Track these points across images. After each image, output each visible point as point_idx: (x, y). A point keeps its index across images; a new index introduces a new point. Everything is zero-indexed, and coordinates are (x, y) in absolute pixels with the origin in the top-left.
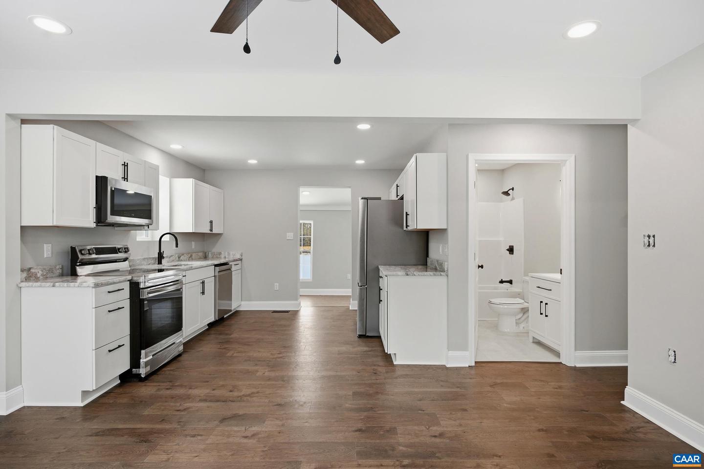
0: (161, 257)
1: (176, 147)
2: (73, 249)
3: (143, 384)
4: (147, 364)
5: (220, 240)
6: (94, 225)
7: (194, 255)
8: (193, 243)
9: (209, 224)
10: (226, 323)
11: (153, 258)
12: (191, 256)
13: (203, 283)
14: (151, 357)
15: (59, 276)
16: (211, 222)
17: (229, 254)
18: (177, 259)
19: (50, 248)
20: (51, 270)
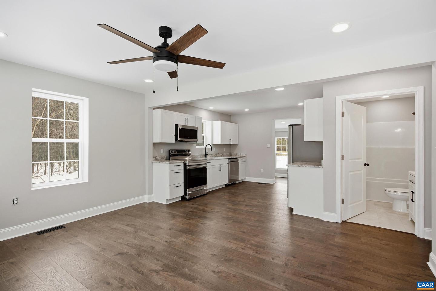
0: (206, 155)
1: (211, 108)
2: (169, 150)
3: (187, 201)
4: (189, 194)
5: (237, 147)
6: (174, 142)
7: (224, 154)
8: (224, 149)
9: (229, 140)
10: (236, 185)
11: (203, 155)
12: (223, 155)
13: (220, 166)
14: (191, 192)
15: (165, 160)
16: (230, 139)
17: (241, 154)
18: (215, 156)
19: (163, 150)
20: (163, 158)
